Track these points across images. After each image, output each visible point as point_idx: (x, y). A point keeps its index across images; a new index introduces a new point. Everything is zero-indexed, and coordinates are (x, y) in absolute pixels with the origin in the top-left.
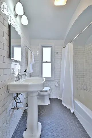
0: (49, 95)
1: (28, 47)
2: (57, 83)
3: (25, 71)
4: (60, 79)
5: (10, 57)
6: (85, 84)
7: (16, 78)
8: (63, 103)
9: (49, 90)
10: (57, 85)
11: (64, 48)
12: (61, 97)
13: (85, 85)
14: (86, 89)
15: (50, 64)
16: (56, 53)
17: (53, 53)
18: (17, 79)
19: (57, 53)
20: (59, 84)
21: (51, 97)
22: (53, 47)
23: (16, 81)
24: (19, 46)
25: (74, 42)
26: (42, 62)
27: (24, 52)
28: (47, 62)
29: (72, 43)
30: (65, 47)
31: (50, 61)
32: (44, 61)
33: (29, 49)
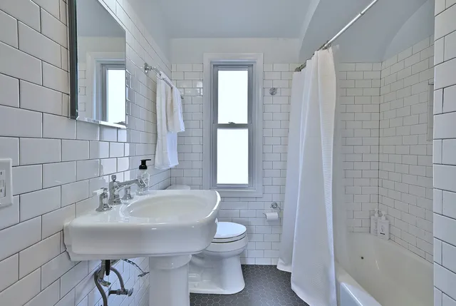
0: (241, 255)
1: (157, 71)
2: (274, 206)
3: (143, 166)
4: (282, 193)
5: (73, 113)
6: (383, 213)
7: (103, 195)
8: (294, 287)
9: (242, 236)
10: (273, 215)
11: (299, 69)
12: (289, 262)
13: (383, 218)
14: (386, 231)
15: (245, 132)
16: (268, 92)
17: (259, 93)
18: (105, 201)
19: (273, 92)
20: (280, 211)
21: (250, 262)
22: (259, 66)
23: (102, 208)
24: (119, 65)
25: (338, 46)
26: (215, 126)
27: (142, 90)
28: (232, 126)
29: (330, 49)
30: (304, 66)
31: (245, 121)
32: (221, 121)
33: (163, 76)
